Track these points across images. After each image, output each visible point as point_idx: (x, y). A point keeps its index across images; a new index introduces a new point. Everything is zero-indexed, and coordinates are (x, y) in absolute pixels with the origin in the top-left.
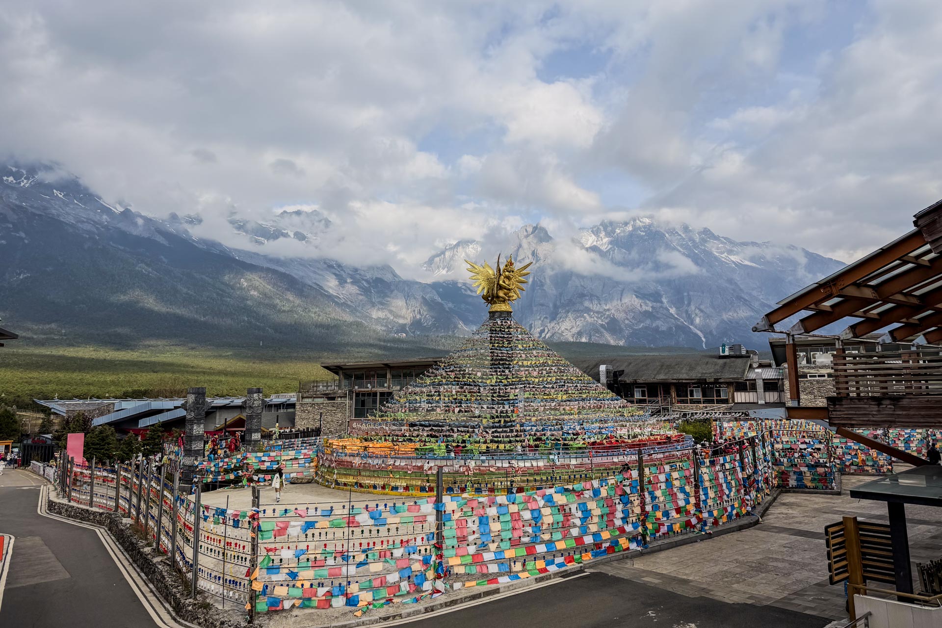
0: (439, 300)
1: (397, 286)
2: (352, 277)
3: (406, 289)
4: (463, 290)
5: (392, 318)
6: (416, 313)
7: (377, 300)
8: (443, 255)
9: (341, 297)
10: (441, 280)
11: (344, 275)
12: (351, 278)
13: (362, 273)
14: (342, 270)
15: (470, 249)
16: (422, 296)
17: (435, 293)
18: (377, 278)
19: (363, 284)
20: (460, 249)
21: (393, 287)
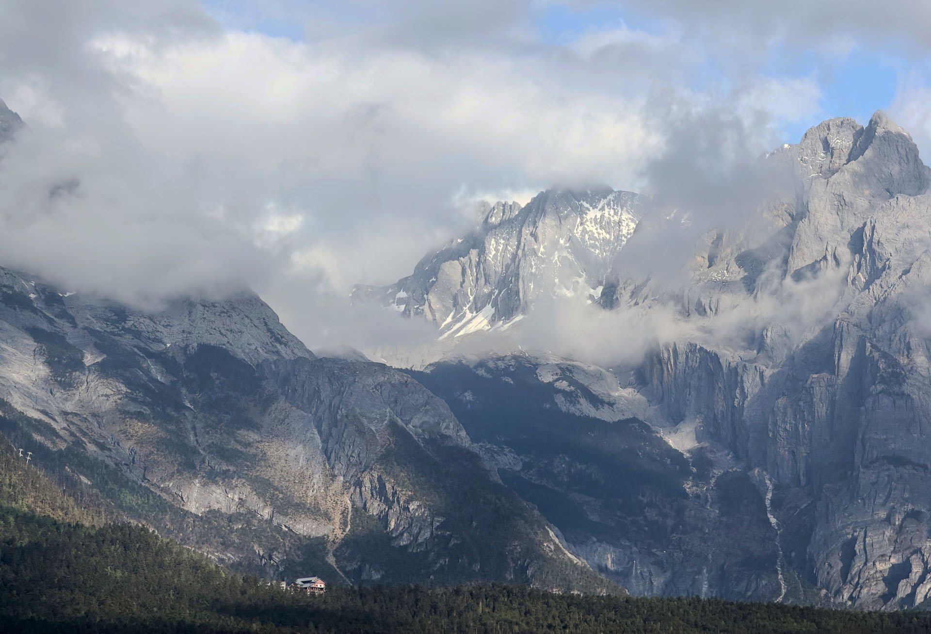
0: (463, 438)
1: (286, 381)
2: (102, 344)
3: (326, 392)
4: (559, 399)
5: (266, 513)
6: (367, 494)
7: (206, 440)
8: (474, 253)
9: (59, 425)
10: (471, 357)
11: (72, 336)
12: (100, 347)
13: (145, 326)
14: (64, 315)
15: (591, 227)
16: (393, 424)
17: (443, 408)
18: (204, 348)
19: (147, 372)
20: (547, 226)
21: (270, 386)
